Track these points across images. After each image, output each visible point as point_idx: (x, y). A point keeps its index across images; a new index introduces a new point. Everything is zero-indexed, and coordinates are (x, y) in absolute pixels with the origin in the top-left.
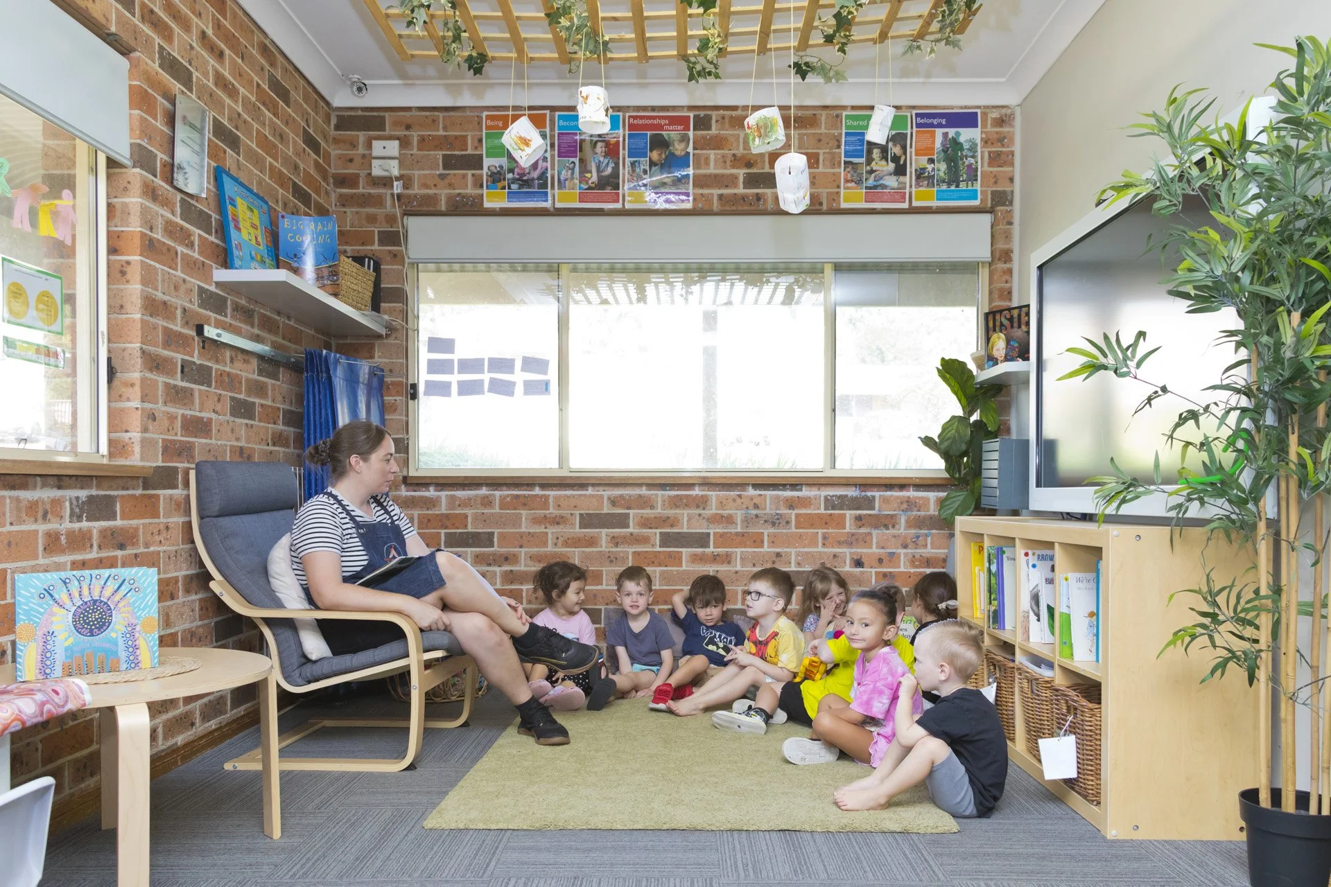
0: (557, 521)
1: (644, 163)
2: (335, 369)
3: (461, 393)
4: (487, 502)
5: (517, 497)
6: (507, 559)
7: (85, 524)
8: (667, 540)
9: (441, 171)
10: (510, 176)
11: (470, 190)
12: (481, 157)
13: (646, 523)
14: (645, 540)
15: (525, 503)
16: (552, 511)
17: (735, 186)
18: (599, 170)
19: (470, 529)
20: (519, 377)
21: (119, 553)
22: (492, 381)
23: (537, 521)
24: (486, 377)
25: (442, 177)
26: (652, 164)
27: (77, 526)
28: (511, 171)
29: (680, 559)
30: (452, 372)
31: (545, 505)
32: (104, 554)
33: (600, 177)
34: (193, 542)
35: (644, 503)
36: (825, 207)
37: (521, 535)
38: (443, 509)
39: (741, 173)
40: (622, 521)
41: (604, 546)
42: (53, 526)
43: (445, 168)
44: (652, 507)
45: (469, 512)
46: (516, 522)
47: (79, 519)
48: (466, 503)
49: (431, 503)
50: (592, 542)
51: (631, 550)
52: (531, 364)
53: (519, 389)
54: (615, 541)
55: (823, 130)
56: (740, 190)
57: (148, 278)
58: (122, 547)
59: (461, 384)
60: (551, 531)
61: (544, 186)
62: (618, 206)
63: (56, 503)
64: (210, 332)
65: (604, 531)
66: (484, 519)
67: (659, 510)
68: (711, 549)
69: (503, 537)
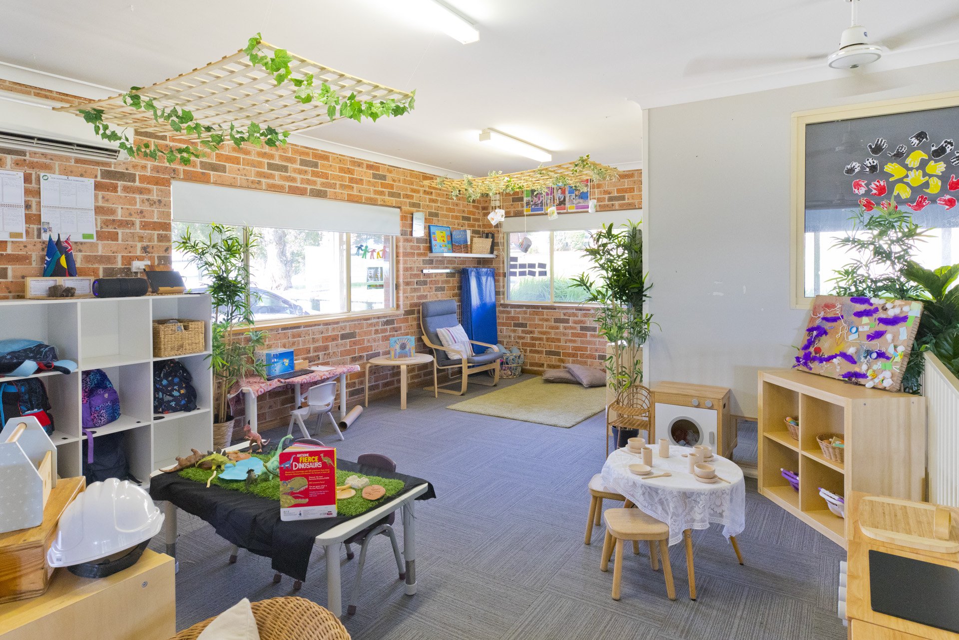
0: (547, 320)
1: (573, 195)
2: (471, 273)
3: (520, 275)
4: (525, 313)
5: (534, 311)
6: (531, 332)
7: (385, 327)
8: (582, 328)
9: (512, 203)
10: (532, 203)
11: (520, 209)
12: (523, 198)
13: (575, 322)
14: (575, 328)
15: (537, 314)
16: (545, 316)
17: (605, 201)
18: (559, 199)
19: (520, 322)
20: (537, 270)
21: (395, 333)
22: (529, 271)
23: (540, 320)
24: (527, 270)
25: (512, 205)
26: (576, 196)
27: (383, 327)
28: (532, 201)
29: (587, 336)
30: (517, 268)
31: (543, 315)
32: (391, 333)
33: (560, 202)
34: (421, 328)
35: (575, 315)
36: (637, 207)
37: (536, 324)
38: (512, 314)
39: (607, 196)
40: (567, 321)
41: (561, 330)
42: (377, 328)
43: (513, 202)
44: (577, 317)
45: (520, 316)
46: (534, 320)
47: (384, 325)
48: (519, 313)
49: (509, 312)
50: (558, 328)
51: (570, 331)
52: (542, 266)
53: (537, 274)
54: (565, 328)
55: (636, 178)
56: (607, 203)
57: (405, 262)
58: (396, 331)
59: (520, 272)
60: (545, 323)
61: (542, 206)
62: (565, 211)
63: (377, 323)
64: (425, 271)
65: (562, 324)
66: (525, 319)
67: (579, 318)
68: (597, 333)
69: (530, 325)
